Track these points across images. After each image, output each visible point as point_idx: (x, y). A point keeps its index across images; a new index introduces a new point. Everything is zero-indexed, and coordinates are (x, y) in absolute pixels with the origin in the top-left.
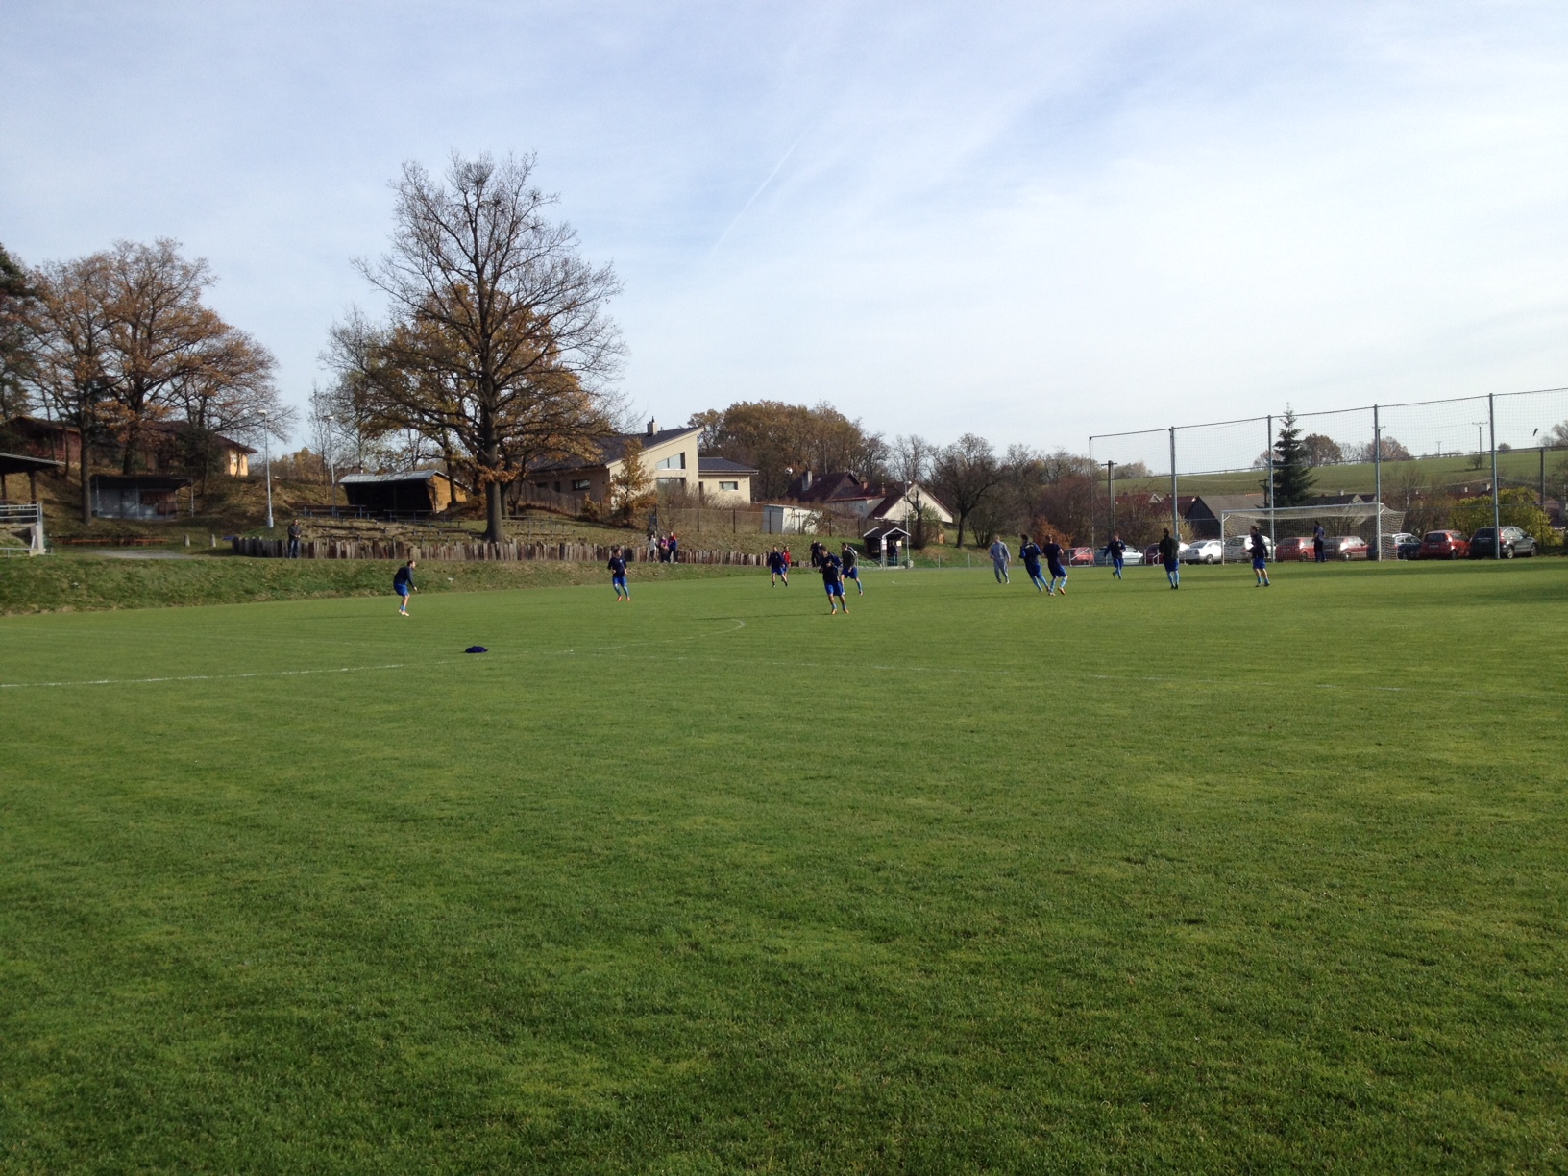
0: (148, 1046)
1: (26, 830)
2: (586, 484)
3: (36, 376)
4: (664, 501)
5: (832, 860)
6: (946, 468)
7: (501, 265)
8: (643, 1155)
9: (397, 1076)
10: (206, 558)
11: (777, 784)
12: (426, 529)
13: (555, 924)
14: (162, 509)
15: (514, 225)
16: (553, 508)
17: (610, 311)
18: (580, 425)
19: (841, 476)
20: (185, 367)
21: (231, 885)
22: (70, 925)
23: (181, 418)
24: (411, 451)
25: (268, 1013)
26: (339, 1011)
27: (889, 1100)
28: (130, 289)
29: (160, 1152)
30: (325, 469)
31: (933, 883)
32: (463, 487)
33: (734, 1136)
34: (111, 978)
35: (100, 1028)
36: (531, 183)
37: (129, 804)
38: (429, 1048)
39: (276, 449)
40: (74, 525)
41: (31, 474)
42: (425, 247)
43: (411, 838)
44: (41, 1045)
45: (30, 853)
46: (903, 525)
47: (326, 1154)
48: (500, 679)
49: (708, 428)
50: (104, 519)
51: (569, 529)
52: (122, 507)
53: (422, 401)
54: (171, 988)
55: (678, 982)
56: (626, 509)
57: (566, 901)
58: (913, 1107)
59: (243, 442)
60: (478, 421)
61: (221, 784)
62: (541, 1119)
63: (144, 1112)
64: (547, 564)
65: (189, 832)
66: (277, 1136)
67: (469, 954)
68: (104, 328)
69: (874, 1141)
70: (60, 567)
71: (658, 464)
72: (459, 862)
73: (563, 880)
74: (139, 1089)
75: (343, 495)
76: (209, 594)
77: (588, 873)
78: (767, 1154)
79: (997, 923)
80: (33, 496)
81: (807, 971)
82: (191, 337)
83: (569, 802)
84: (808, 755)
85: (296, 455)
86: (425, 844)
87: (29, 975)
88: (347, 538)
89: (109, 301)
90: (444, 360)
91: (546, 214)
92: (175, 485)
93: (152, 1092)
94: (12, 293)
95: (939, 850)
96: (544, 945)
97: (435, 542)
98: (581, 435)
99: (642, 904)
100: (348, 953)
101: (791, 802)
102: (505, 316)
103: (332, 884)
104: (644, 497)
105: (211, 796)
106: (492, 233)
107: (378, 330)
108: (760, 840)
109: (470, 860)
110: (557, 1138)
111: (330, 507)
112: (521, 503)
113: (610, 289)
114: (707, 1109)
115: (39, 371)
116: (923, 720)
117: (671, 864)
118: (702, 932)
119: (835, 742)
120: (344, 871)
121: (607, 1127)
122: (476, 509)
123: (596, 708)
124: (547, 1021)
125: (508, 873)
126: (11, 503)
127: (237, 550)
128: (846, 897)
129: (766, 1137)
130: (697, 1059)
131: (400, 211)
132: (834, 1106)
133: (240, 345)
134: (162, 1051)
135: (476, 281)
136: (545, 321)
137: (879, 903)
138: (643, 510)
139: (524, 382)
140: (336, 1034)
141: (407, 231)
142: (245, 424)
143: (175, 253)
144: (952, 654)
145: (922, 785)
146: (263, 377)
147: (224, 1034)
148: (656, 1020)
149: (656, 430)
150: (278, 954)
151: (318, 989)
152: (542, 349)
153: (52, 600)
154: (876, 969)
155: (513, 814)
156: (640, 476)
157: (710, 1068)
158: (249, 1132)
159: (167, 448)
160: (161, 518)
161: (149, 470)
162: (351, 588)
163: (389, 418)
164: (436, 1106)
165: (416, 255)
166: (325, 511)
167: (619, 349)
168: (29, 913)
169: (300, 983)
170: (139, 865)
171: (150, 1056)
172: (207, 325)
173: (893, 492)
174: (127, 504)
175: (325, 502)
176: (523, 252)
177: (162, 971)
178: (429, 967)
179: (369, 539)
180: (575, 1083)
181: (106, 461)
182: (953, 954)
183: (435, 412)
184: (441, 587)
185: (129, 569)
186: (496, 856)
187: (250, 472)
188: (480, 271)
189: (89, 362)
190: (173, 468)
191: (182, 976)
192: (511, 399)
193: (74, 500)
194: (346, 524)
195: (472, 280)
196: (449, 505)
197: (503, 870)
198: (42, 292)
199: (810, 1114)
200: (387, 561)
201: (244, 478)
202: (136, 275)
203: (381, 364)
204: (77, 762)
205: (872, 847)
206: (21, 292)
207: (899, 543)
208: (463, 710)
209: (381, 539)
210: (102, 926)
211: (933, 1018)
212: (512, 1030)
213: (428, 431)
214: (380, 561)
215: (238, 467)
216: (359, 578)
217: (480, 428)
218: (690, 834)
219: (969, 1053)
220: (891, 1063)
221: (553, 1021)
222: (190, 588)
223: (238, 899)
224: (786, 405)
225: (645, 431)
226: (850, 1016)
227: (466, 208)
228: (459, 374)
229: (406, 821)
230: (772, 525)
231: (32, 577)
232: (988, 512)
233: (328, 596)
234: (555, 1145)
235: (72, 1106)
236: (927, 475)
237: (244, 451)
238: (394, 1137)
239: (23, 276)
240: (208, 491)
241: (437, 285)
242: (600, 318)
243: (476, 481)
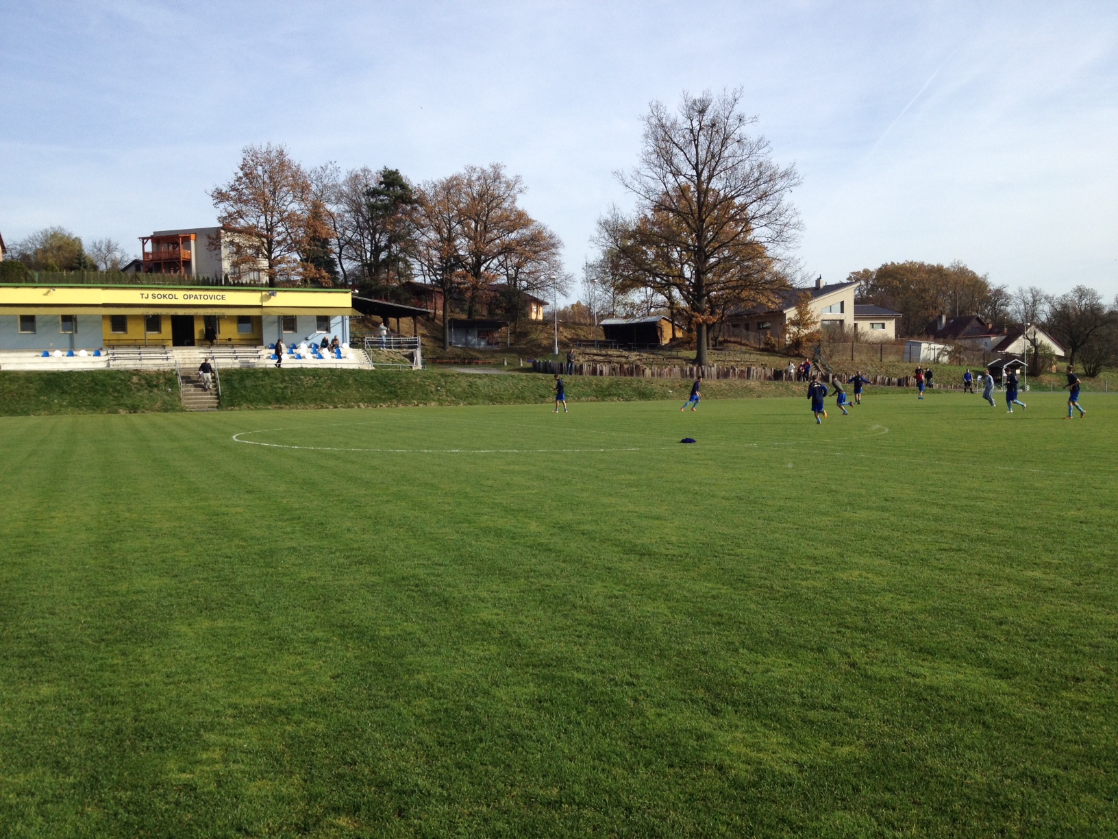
0: (486, 686)
1: (413, 541)
2: (768, 325)
3: (417, 255)
4: (826, 337)
5: (962, 613)
6: (1060, 312)
7: (714, 170)
8: (817, 808)
9: (643, 727)
10: (516, 374)
11: (916, 552)
12: (655, 356)
13: (748, 637)
14: (490, 342)
15: (725, 139)
16: (743, 342)
17: (790, 198)
18: (766, 282)
19: (971, 318)
20: (506, 248)
21: (534, 587)
22: (438, 604)
23: (503, 282)
24: (647, 302)
25: (559, 673)
26: (604, 678)
27: (1009, 796)
28: (474, 198)
29: (493, 757)
30: (591, 316)
31: (1047, 637)
32: (680, 327)
33: (885, 805)
34: (462, 639)
35: (457, 671)
36: (738, 110)
37: (472, 529)
38: (663, 711)
39: (560, 302)
40: (439, 351)
41: (414, 318)
42: (662, 160)
43: (647, 566)
44: (422, 678)
45: (414, 556)
46: (1022, 357)
47: (597, 773)
48: (705, 462)
49: (863, 283)
50: (455, 347)
51: (754, 357)
52: (466, 339)
53: (656, 267)
54: (499, 650)
55: (841, 690)
56: (797, 343)
57: (756, 622)
58: (1029, 804)
59: (540, 298)
60: (693, 281)
61: (526, 520)
62: (741, 771)
63: (483, 729)
64: (738, 382)
65: (508, 550)
66: (565, 757)
67: (688, 650)
68: (458, 223)
69: (997, 825)
70: (430, 378)
71: (822, 310)
72: (680, 587)
73: (752, 606)
74: (480, 713)
75: (602, 333)
76: (518, 397)
77: (771, 603)
78: (912, 822)
79: (1102, 674)
80: (415, 332)
81: (942, 693)
82: (511, 228)
83: (755, 551)
84: (941, 531)
85: (573, 306)
86: (657, 571)
87: (415, 633)
88: (604, 362)
89: (462, 205)
90: (671, 239)
91: (749, 132)
92: (498, 326)
93: (488, 716)
94: (405, 202)
95: (1053, 613)
96: (741, 650)
97: (660, 365)
98: (766, 289)
99: (812, 630)
100: (608, 640)
101: (928, 566)
102: (715, 206)
103: (597, 591)
104: (812, 334)
105: (521, 528)
106: (709, 147)
107: (628, 219)
108: (903, 593)
109: (687, 585)
110: (754, 787)
111: (594, 341)
112: (721, 339)
113: (793, 182)
114: (865, 783)
115: (420, 252)
116: (1038, 511)
117: (833, 604)
118: (858, 655)
119: (964, 524)
120: (604, 584)
121: (790, 784)
122: (689, 343)
123: (774, 486)
124: (744, 704)
125: (714, 597)
126: (402, 336)
127: (535, 368)
128: (974, 642)
129: (911, 810)
130: (856, 746)
131: (646, 136)
132: (965, 794)
133: (540, 233)
134: (494, 690)
135: (696, 182)
136: (743, 208)
137: (1002, 649)
138: (810, 344)
139: (726, 252)
140: (602, 693)
141: (651, 149)
142: (542, 286)
143: (501, 172)
144: (1064, 460)
145: (1038, 561)
146: (554, 254)
147: (531, 684)
148: (825, 714)
149: (822, 285)
150: (564, 635)
151: (590, 662)
152: (740, 229)
153: (425, 397)
154: (999, 698)
155: (716, 556)
156: (809, 319)
157: (866, 754)
158: (548, 751)
159: (494, 301)
160: (490, 347)
161: (483, 316)
162: (605, 396)
163: (633, 280)
164: (670, 752)
165: (656, 166)
166: (590, 344)
167: (797, 226)
168: (414, 594)
169: (578, 656)
170: (479, 569)
171: (487, 693)
172: (521, 220)
173: (1015, 331)
174: (470, 338)
175: (590, 337)
176: (730, 160)
177: (493, 638)
178: (661, 656)
179: (617, 363)
180: (766, 750)
181: (458, 310)
182: (1064, 694)
183: (664, 275)
184: (664, 396)
185: (470, 380)
186: (705, 584)
187: (544, 317)
188: (699, 175)
189: (449, 245)
190: (497, 315)
191: (505, 643)
192: (717, 265)
193: (440, 335)
194: (604, 352)
195: (694, 182)
196: (671, 340)
197: (710, 595)
198: (421, 201)
199: (945, 798)
200: (629, 378)
201: (540, 321)
202: (477, 188)
203: (629, 243)
204: (441, 501)
205: (995, 606)
206: (411, 202)
207: (1018, 372)
208: (680, 482)
209: (625, 363)
210: (457, 606)
211: (1047, 740)
212: (720, 707)
213: (659, 288)
214: (625, 378)
215: (537, 314)
216: (611, 389)
217: (694, 286)
218: (848, 583)
219: (1077, 769)
220: (1011, 769)
221: (749, 705)
222: (506, 392)
223: (539, 597)
224: (926, 264)
225: (814, 285)
226: (977, 731)
227: (692, 131)
228: (681, 248)
229: (644, 554)
230: (912, 355)
231: (413, 383)
232: (1096, 348)
233: (591, 401)
234: (752, 791)
235: (440, 720)
236: (1043, 318)
237: (541, 303)
238: (642, 770)
239: (411, 191)
240: (519, 330)
241: (669, 186)
242: (784, 204)
243: (690, 323)
